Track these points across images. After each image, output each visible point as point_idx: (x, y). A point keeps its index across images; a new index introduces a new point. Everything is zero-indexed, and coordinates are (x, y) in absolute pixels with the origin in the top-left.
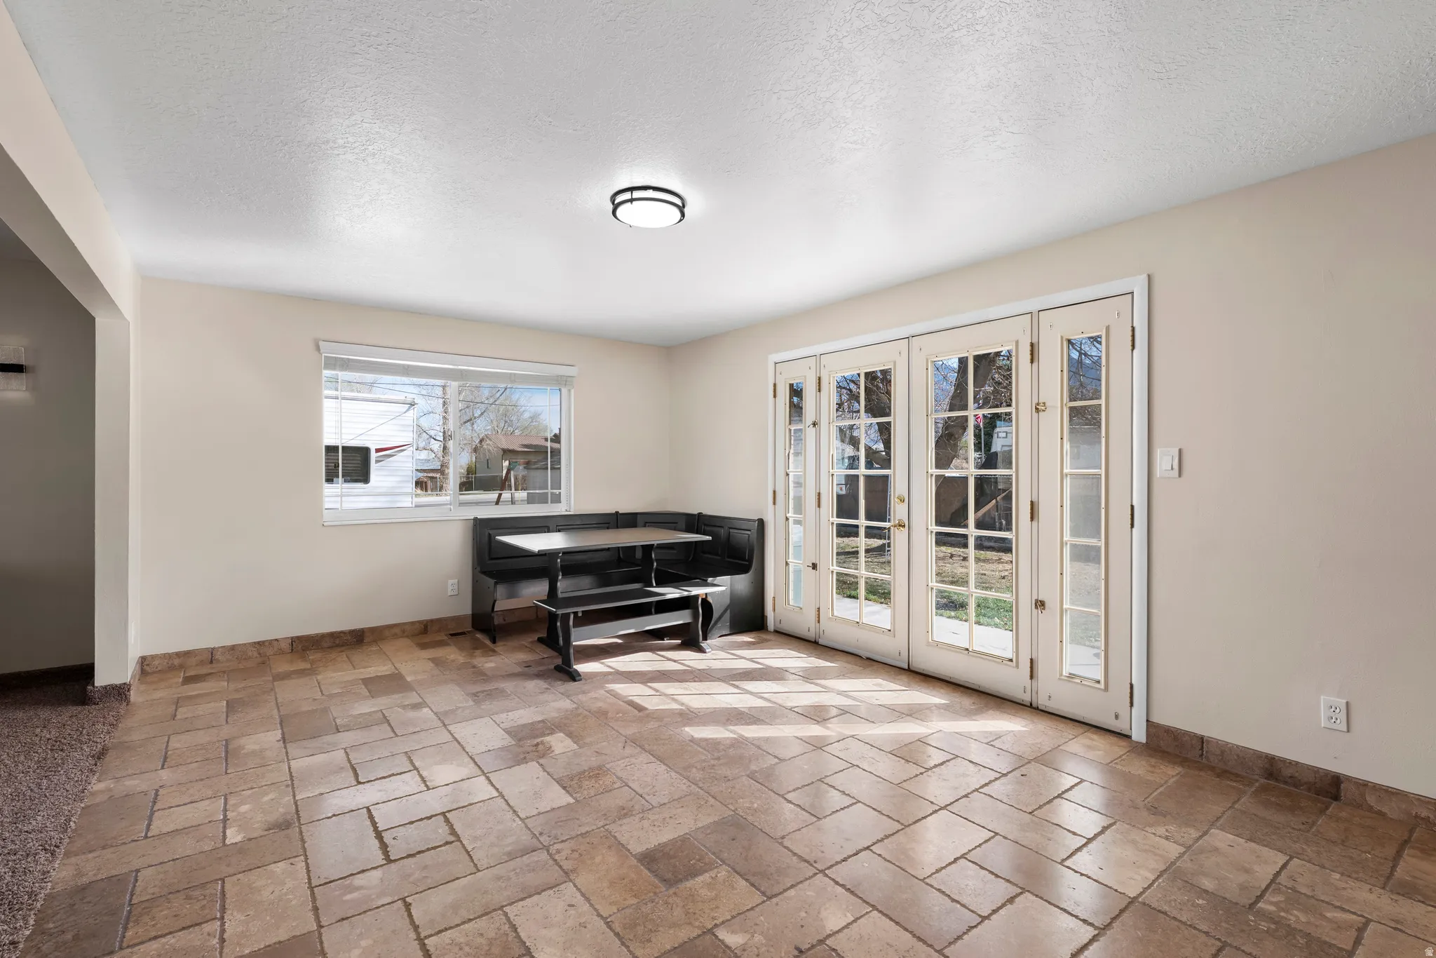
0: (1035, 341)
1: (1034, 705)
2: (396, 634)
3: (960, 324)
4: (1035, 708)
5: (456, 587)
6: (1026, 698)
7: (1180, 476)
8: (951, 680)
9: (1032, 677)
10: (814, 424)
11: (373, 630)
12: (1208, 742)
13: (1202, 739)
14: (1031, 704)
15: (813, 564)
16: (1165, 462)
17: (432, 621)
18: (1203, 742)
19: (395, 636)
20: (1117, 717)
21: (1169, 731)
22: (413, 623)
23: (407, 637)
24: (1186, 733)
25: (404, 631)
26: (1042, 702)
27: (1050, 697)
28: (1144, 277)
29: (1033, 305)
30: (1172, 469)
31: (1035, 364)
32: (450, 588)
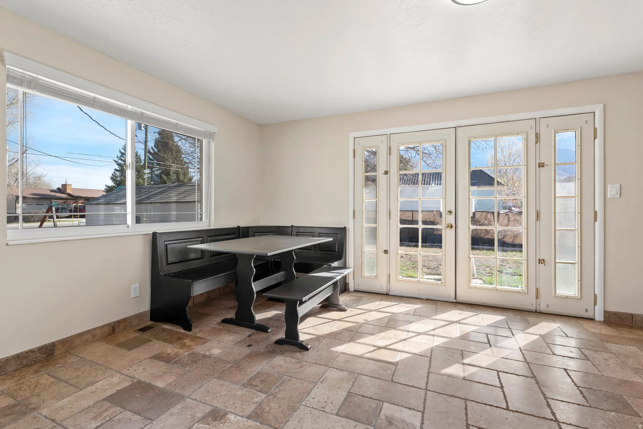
0: (538, 132)
1: (537, 311)
2: (87, 341)
3: (491, 122)
4: (538, 313)
5: (138, 289)
6: (533, 308)
7: (620, 197)
8: (485, 305)
9: (537, 297)
10: (386, 173)
11: (63, 342)
12: (635, 316)
13: (632, 315)
14: (536, 311)
15: (385, 251)
16: (612, 191)
17: (119, 322)
18: (633, 317)
19: (86, 343)
20: (587, 310)
21: (615, 314)
22: (102, 327)
23: (98, 340)
24: (624, 314)
25: (94, 337)
26: (543, 308)
27: (548, 305)
28: (602, 105)
29: (537, 115)
30: (617, 193)
31: (538, 144)
32: (132, 291)
